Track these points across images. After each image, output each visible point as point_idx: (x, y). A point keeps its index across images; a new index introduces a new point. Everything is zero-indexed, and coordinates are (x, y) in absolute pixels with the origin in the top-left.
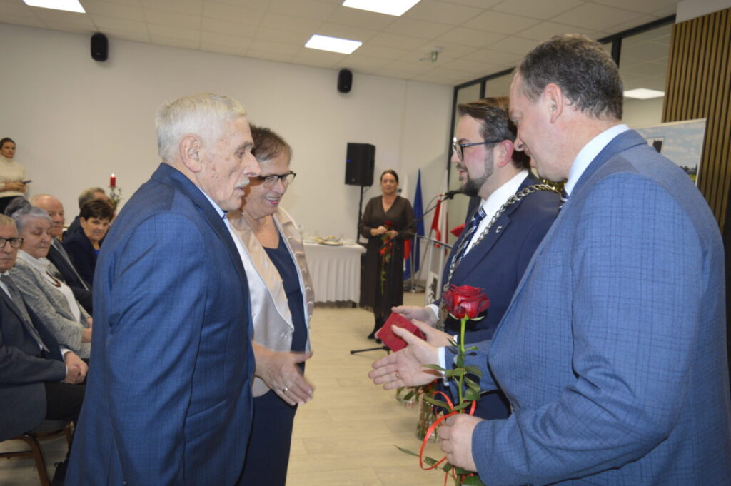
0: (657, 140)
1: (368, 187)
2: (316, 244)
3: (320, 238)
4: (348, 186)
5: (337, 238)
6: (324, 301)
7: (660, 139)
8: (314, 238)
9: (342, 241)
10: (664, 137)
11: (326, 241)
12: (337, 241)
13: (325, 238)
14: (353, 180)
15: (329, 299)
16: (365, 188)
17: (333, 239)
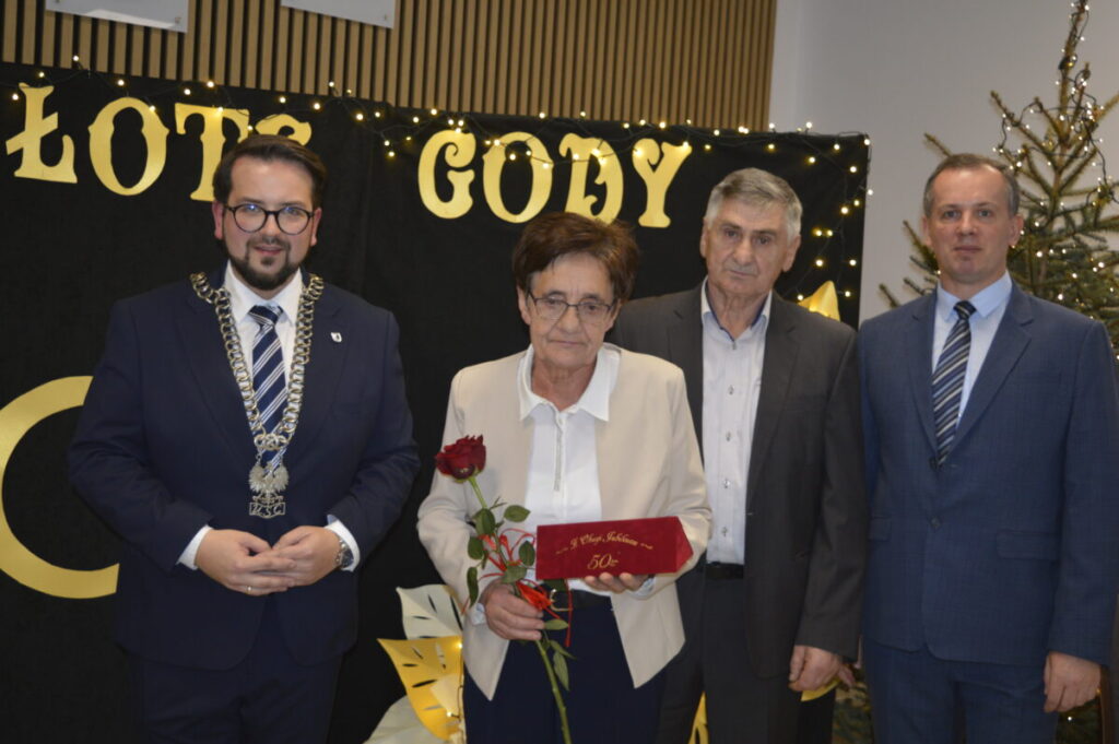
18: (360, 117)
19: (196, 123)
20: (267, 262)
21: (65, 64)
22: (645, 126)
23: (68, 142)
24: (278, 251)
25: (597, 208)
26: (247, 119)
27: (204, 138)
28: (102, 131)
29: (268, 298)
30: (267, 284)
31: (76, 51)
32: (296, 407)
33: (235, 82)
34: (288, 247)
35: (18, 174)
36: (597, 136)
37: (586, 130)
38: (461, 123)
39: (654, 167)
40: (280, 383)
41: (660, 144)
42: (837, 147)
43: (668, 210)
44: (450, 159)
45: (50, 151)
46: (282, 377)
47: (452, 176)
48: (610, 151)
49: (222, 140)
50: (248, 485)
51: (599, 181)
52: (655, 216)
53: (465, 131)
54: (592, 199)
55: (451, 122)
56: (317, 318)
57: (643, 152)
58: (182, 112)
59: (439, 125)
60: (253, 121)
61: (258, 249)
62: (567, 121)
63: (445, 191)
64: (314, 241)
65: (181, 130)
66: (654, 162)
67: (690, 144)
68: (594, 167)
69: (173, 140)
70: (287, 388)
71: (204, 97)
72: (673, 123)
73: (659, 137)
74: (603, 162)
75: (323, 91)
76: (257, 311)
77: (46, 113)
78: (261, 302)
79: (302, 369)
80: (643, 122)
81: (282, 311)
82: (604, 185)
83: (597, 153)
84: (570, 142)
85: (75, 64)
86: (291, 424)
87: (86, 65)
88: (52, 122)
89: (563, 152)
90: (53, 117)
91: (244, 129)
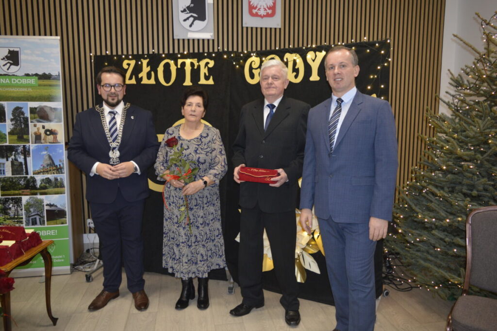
0: (12, 50)
7: (16, 49)
10: (20, 48)
18: (225, 57)
20: (113, 100)
21: (151, 52)
22: (310, 47)
23: (153, 73)
24: (116, 96)
25: (296, 77)
27: (186, 68)
28: (161, 69)
29: (113, 109)
30: (113, 105)
31: (153, 48)
32: (121, 136)
33: (191, 51)
34: (118, 96)
35: (142, 83)
36: (295, 53)
37: (291, 51)
38: (255, 54)
39: (314, 61)
40: (116, 130)
41: (315, 53)
42: (377, 45)
43: (319, 75)
44: (254, 66)
45: (149, 76)
46: (116, 129)
47: (254, 71)
48: (299, 56)
49: (190, 68)
50: (109, 156)
51: (296, 67)
52: (315, 77)
53: (257, 57)
54: (295, 73)
55: (252, 54)
56: (127, 113)
57: (310, 56)
58: (180, 61)
59: (248, 56)
60: (198, 62)
61: (110, 96)
62: (286, 49)
63: (252, 76)
64: (125, 93)
65: (179, 67)
66: (313, 59)
67: (325, 51)
68: (295, 63)
69: (178, 69)
70: (118, 131)
71: (184, 57)
72: (319, 44)
73: (315, 50)
74: (298, 61)
75: (216, 50)
76: (110, 113)
77: (147, 66)
78: (112, 110)
79: (122, 126)
80: (309, 46)
81: (117, 112)
82: (298, 68)
83: (295, 58)
84: (288, 56)
85: (153, 52)
86: (119, 140)
87: (156, 52)
88: (149, 69)
89: (285, 60)
90: (149, 67)
91: (196, 64)
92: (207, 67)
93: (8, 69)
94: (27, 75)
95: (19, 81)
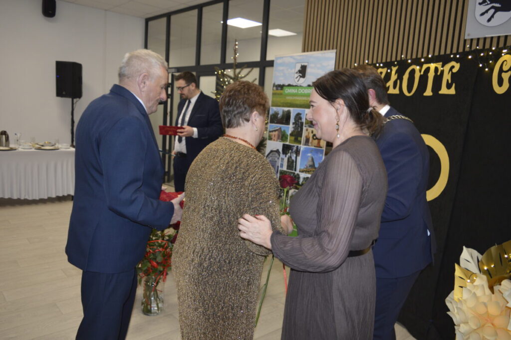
0: (303, 64)
1: (78, 99)
2: (33, 150)
3: (37, 144)
4: (59, 98)
5: (53, 143)
6: (46, 197)
7: (305, 64)
8: (31, 144)
9: (57, 146)
10: (308, 63)
11: (43, 146)
12: (53, 145)
13: (41, 144)
14: (64, 93)
15: (50, 196)
16: (75, 100)
17: (50, 144)
19: (428, 69)
23: (398, 81)
26: (441, 66)
28: (406, 77)
44: (505, 68)
45: (395, 85)
58: (425, 67)
65: (422, 73)
88: (396, 77)
90: (397, 75)
91: (440, 69)
92: (450, 72)
93: (298, 81)
94: (309, 86)
95: (303, 91)
